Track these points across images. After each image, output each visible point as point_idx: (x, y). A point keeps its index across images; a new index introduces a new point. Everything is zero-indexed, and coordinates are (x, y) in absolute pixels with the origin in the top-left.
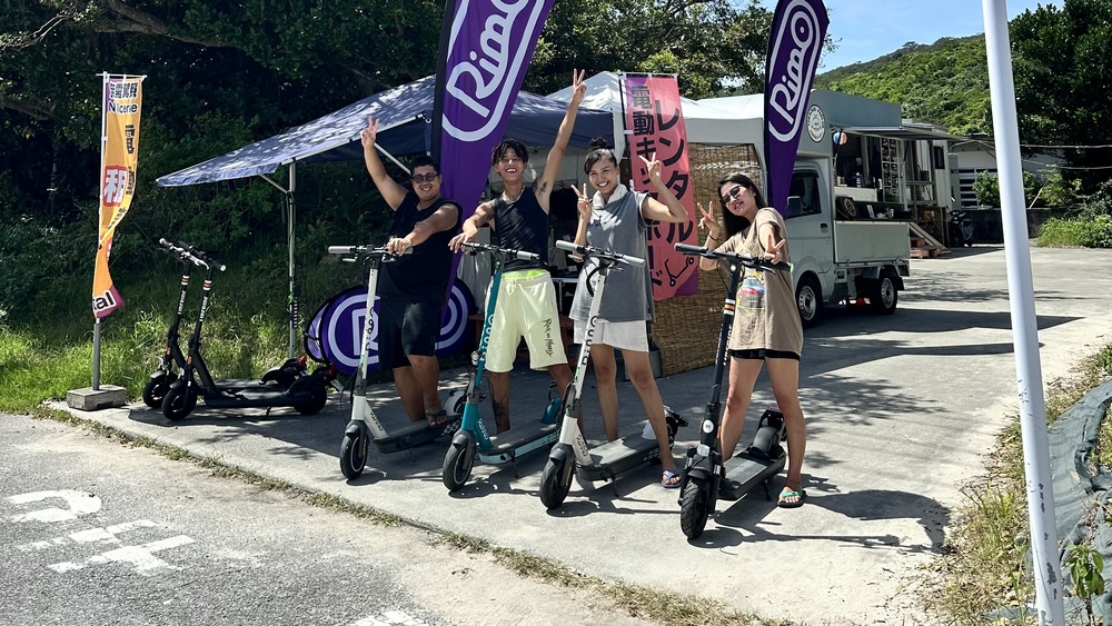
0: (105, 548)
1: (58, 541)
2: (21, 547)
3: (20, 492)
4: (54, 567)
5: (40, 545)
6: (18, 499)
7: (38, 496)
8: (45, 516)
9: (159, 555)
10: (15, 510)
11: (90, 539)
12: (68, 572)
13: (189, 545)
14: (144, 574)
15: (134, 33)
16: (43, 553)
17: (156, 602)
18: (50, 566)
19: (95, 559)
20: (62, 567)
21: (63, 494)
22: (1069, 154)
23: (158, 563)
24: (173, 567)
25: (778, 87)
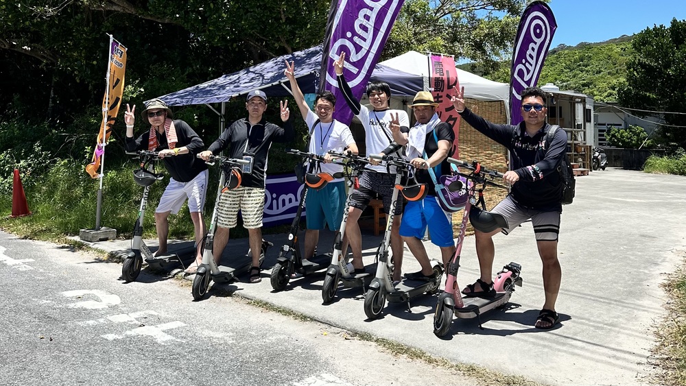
0: (132, 327)
1: (102, 321)
2: (80, 323)
3: (67, 290)
4: (105, 336)
5: (91, 322)
6: (68, 294)
7: (80, 293)
8: (89, 305)
9: (169, 332)
10: (68, 301)
11: (122, 321)
12: (115, 340)
13: (183, 327)
14: (163, 344)
15: (115, 11)
16: (94, 328)
17: (176, 361)
18: (102, 336)
19: (128, 333)
20: (111, 337)
21: (94, 292)
22: (667, 117)
23: (168, 337)
24: (179, 340)
25: (520, 66)
